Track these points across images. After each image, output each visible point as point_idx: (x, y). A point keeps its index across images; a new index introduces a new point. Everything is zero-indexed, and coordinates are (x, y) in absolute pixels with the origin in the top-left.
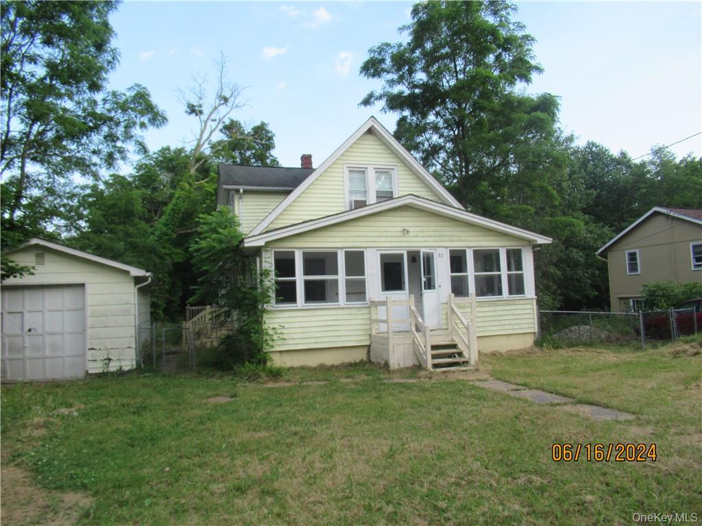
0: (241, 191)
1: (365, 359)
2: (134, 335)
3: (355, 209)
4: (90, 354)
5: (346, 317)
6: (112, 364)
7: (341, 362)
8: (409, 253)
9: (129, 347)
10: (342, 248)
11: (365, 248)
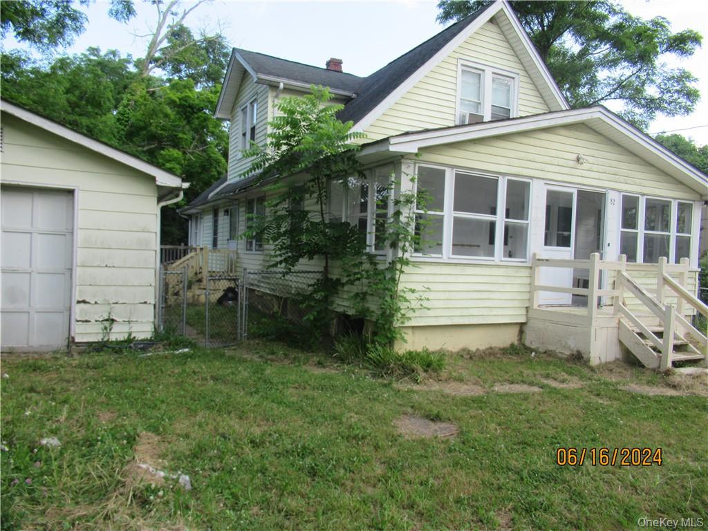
0: (282, 86)
1: (516, 343)
2: (153, 284)
3: (469, 125)
4: (78, 311)
5: (501, 280)
6: (116, 328)
7: (487, 347)
8: (580, 193)
9: (145, 303)
10: (504, 174)
11: (532, 178)
